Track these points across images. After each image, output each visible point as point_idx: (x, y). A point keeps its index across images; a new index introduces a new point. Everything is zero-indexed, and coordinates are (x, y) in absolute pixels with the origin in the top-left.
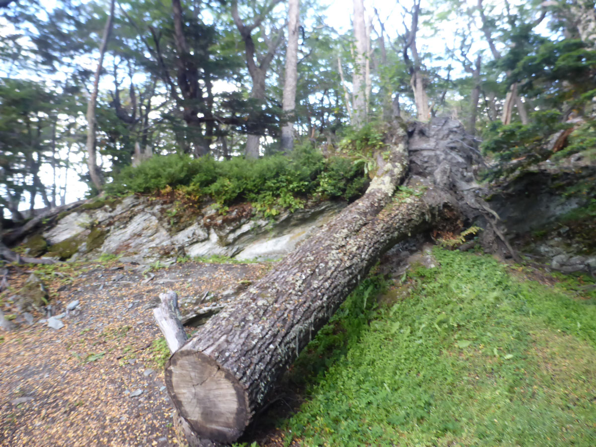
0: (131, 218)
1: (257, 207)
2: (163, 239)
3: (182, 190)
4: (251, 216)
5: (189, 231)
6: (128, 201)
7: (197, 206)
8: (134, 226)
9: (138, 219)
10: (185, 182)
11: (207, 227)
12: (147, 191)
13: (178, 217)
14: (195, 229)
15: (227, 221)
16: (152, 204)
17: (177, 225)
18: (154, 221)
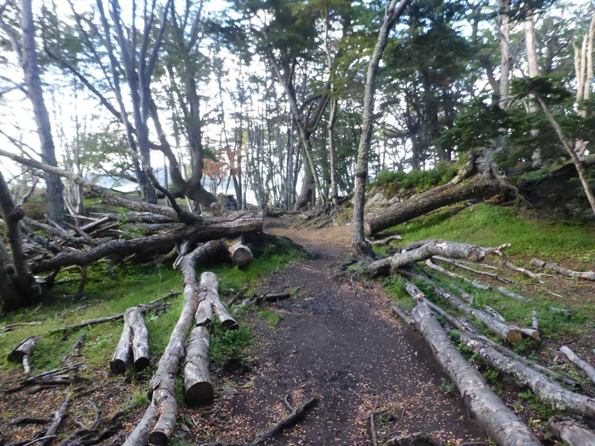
0: (374, 195)
1: (417, 189)
2: (385, 201)
3: (390, 184)
4: (414, 193)
5: (393, 199)
6: (374, 189)
7: (396, 189)
8: (375, 198)
9: (377, 195)
10: (391, 181)
11: (399, 197)
12: (379, 185)
13: (389, 194)
14: (395, 198)
15: (405, 195)
16: (381, 190)
17: (389, 196)
18: (382, 195)
